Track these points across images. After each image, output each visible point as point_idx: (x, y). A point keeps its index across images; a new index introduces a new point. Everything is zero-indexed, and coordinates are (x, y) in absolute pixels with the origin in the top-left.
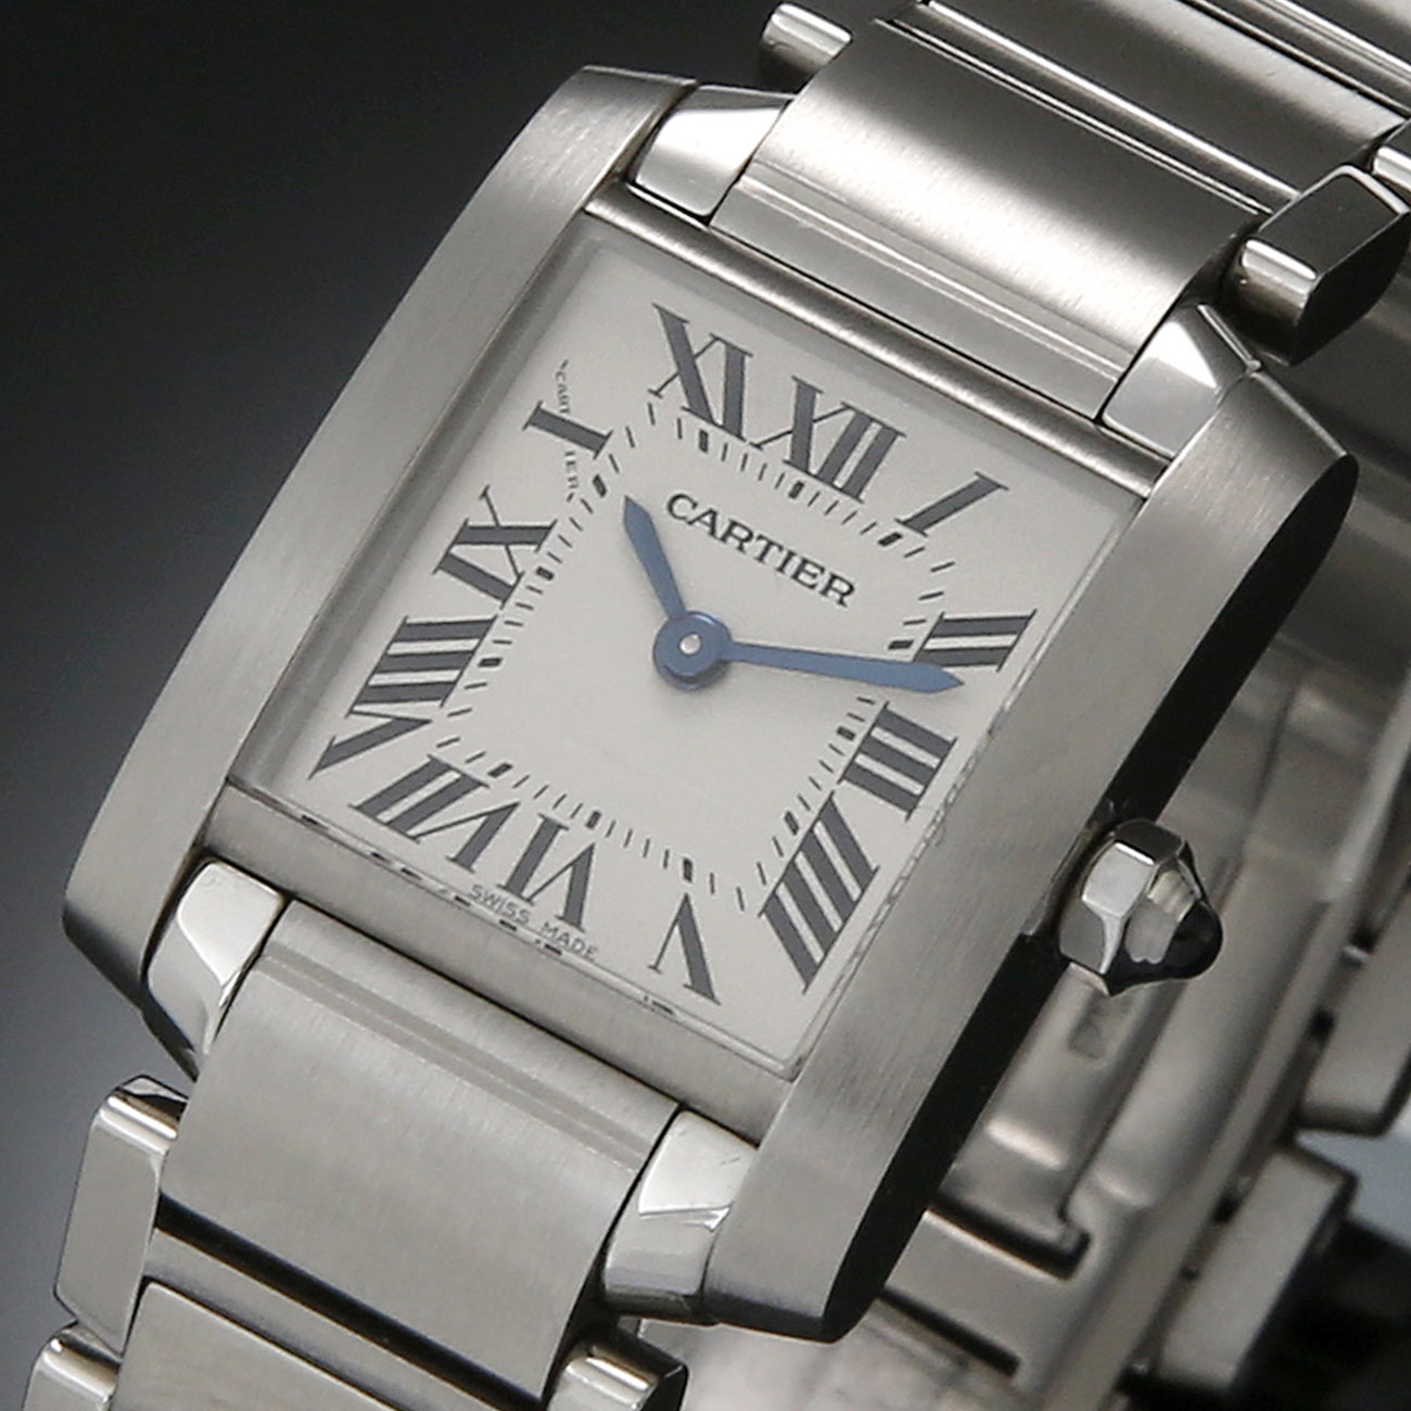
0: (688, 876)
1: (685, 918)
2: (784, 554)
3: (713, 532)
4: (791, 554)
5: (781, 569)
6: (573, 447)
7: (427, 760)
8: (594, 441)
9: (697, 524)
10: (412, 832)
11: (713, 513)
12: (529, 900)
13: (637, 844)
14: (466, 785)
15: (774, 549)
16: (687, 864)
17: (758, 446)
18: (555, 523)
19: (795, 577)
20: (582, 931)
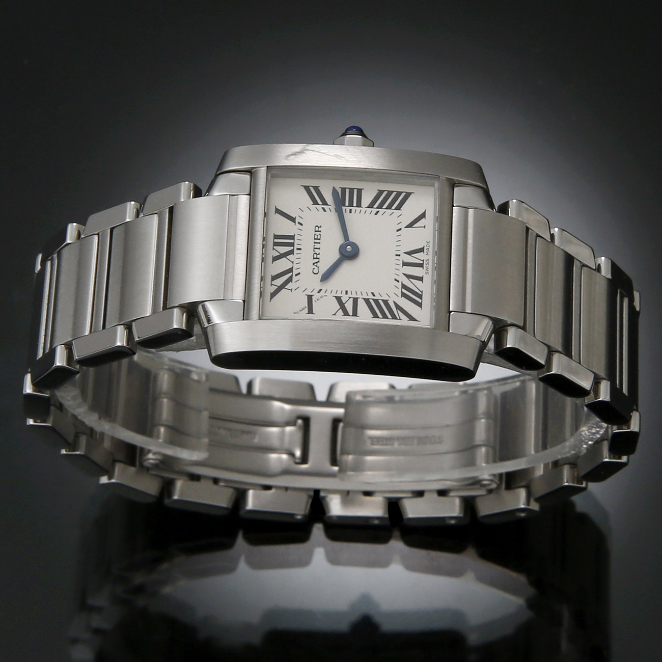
0: (400, 229)
1: (410, 225)
2: (315, 244)
3: (319, 262)
4: (315, 243)
5: (319, 243)
6: (313, 300)
7: (403, 298)
8: (310, 298)
9: (318, 266)
10: (421, 293)
11: (314, 264)
12: (423, 261)
13: (399, 243)
14: (404, 286)
15: (315, 247)
16: (398, 231)
17: (293, 262)
18: (334, 296)
19: (319, 239)
20: (424, 247)
